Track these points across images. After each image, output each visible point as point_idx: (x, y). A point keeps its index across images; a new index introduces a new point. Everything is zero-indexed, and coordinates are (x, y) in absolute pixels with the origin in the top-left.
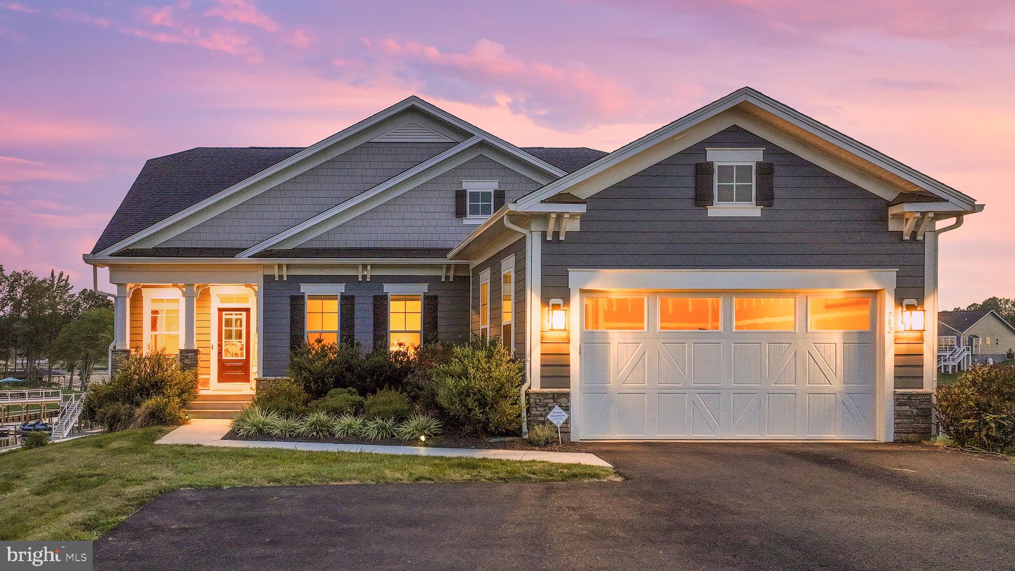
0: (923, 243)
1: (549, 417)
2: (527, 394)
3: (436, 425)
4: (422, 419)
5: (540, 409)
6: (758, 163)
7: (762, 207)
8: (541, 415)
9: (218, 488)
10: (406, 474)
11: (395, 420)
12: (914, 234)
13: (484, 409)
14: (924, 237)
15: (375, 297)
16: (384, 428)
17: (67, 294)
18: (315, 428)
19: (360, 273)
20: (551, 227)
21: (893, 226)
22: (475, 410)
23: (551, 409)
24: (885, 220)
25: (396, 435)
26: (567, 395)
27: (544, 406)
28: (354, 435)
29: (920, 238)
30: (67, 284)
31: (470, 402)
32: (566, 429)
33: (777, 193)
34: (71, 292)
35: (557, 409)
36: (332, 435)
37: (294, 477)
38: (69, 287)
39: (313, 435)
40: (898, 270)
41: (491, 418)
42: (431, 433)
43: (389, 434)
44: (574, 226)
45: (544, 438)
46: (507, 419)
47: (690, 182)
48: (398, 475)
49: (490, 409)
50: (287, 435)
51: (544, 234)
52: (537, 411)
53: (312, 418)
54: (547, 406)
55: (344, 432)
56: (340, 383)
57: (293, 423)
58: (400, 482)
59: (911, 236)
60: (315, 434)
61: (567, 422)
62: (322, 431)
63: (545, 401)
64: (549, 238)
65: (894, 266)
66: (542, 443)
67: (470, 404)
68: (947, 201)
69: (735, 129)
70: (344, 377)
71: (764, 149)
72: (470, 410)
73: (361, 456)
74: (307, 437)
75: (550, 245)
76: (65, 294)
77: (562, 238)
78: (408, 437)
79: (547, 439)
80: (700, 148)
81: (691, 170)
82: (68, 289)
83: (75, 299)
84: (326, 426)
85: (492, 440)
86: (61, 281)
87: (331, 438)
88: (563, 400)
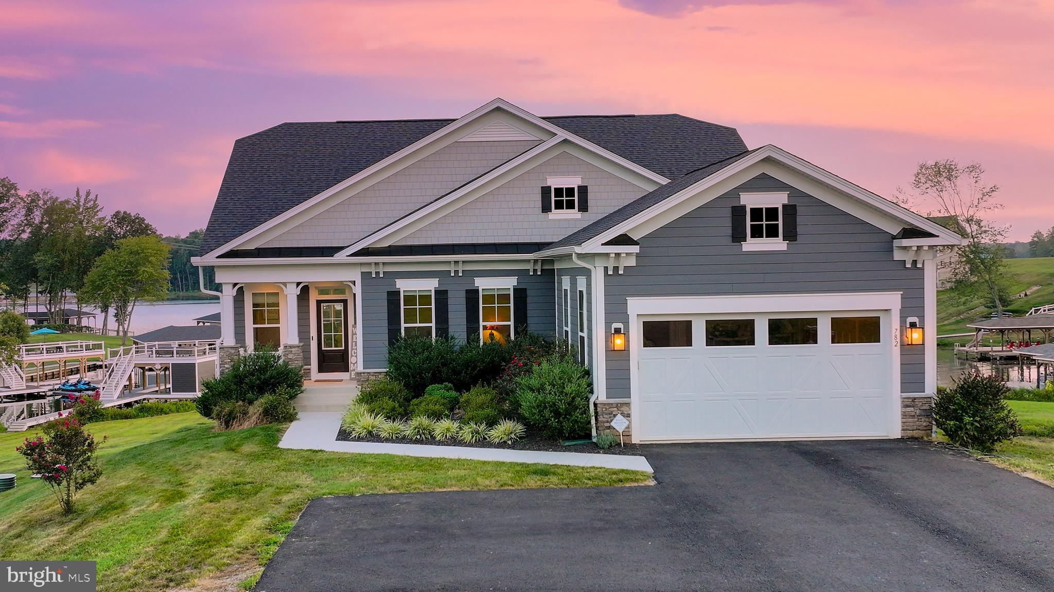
0: (922, 269)
1: (613, 424)
2: (595, 405)
3: (520, 430)
4: (508, 424)
5: (606, 416)
6: (784, 206)
7: (788, 242)
8: (608, 422)
9: (351, 496)
10: (494, 482)
11: (486, 424)
12: (915, 262)
13: (558, 419)
14: (923, 264)
15: (468, 291)
16: (477, 432)
17: (96, 217)
18: (419, 431)
19: (452, 268)
20: (611, 265)
21: (898, 256)
22: (551, 420)
23: (615, 416)
24: (891, 251)
25: (488, 438)
26: (628, 404)
27: (610, 414)
28: (452, 438)
29: (919, 265)
30: (95, 206)
31: (547, 413)
32: (627, 433)
33: (799, 229)
34: (100, 215)
35: (619, 417)
36: (433, 438)
37: (408, 484)
38: (98, 209)
39: (416, 437)
40: (902, 293)
41: (565, 426)
42: (517, 436)
43: (481, 437)
44: (632, 262)
45: (608, 443)
46: (578, 427)
47: (728, 222)
48: (487, 482)
49: (564, 418)
50: (394, 438)
51: (606, 269)
52: (603, 418)
53: (415, 422)
54: (612, 414)
55: (443, 435)
56: (437, 379)
57: (398, 425)
58: (489, 488)
59: (912, 264)
60: (418, 437)
61: (628, 427)
62: (424, 434)
63: (610, 410)
64: (610, 272)
65: (899, 290)
66: (606, 446)
67: (547, 416)
68: (938, 236)
69: (764, 176)
70: (440, 372)
71: (788, 193)
72: (547, 420)
73: (459, 463)
74: (411, 439)
75: (611, 277)
76: (93, 217)
77: (621, 272)
78: (497, 440)
79: (611, 443)
80: (735, 193)
81: (728, 213)
82: (98, 211)
83: (105, 222)
84: (428, 429)
85: (567, 444)
86: (89, 201)
87: (431, 440)
88: (625, 409)
